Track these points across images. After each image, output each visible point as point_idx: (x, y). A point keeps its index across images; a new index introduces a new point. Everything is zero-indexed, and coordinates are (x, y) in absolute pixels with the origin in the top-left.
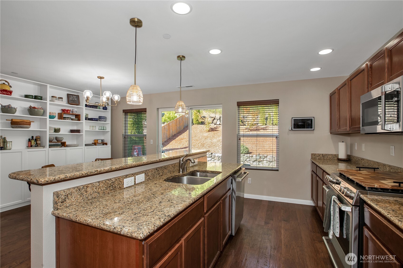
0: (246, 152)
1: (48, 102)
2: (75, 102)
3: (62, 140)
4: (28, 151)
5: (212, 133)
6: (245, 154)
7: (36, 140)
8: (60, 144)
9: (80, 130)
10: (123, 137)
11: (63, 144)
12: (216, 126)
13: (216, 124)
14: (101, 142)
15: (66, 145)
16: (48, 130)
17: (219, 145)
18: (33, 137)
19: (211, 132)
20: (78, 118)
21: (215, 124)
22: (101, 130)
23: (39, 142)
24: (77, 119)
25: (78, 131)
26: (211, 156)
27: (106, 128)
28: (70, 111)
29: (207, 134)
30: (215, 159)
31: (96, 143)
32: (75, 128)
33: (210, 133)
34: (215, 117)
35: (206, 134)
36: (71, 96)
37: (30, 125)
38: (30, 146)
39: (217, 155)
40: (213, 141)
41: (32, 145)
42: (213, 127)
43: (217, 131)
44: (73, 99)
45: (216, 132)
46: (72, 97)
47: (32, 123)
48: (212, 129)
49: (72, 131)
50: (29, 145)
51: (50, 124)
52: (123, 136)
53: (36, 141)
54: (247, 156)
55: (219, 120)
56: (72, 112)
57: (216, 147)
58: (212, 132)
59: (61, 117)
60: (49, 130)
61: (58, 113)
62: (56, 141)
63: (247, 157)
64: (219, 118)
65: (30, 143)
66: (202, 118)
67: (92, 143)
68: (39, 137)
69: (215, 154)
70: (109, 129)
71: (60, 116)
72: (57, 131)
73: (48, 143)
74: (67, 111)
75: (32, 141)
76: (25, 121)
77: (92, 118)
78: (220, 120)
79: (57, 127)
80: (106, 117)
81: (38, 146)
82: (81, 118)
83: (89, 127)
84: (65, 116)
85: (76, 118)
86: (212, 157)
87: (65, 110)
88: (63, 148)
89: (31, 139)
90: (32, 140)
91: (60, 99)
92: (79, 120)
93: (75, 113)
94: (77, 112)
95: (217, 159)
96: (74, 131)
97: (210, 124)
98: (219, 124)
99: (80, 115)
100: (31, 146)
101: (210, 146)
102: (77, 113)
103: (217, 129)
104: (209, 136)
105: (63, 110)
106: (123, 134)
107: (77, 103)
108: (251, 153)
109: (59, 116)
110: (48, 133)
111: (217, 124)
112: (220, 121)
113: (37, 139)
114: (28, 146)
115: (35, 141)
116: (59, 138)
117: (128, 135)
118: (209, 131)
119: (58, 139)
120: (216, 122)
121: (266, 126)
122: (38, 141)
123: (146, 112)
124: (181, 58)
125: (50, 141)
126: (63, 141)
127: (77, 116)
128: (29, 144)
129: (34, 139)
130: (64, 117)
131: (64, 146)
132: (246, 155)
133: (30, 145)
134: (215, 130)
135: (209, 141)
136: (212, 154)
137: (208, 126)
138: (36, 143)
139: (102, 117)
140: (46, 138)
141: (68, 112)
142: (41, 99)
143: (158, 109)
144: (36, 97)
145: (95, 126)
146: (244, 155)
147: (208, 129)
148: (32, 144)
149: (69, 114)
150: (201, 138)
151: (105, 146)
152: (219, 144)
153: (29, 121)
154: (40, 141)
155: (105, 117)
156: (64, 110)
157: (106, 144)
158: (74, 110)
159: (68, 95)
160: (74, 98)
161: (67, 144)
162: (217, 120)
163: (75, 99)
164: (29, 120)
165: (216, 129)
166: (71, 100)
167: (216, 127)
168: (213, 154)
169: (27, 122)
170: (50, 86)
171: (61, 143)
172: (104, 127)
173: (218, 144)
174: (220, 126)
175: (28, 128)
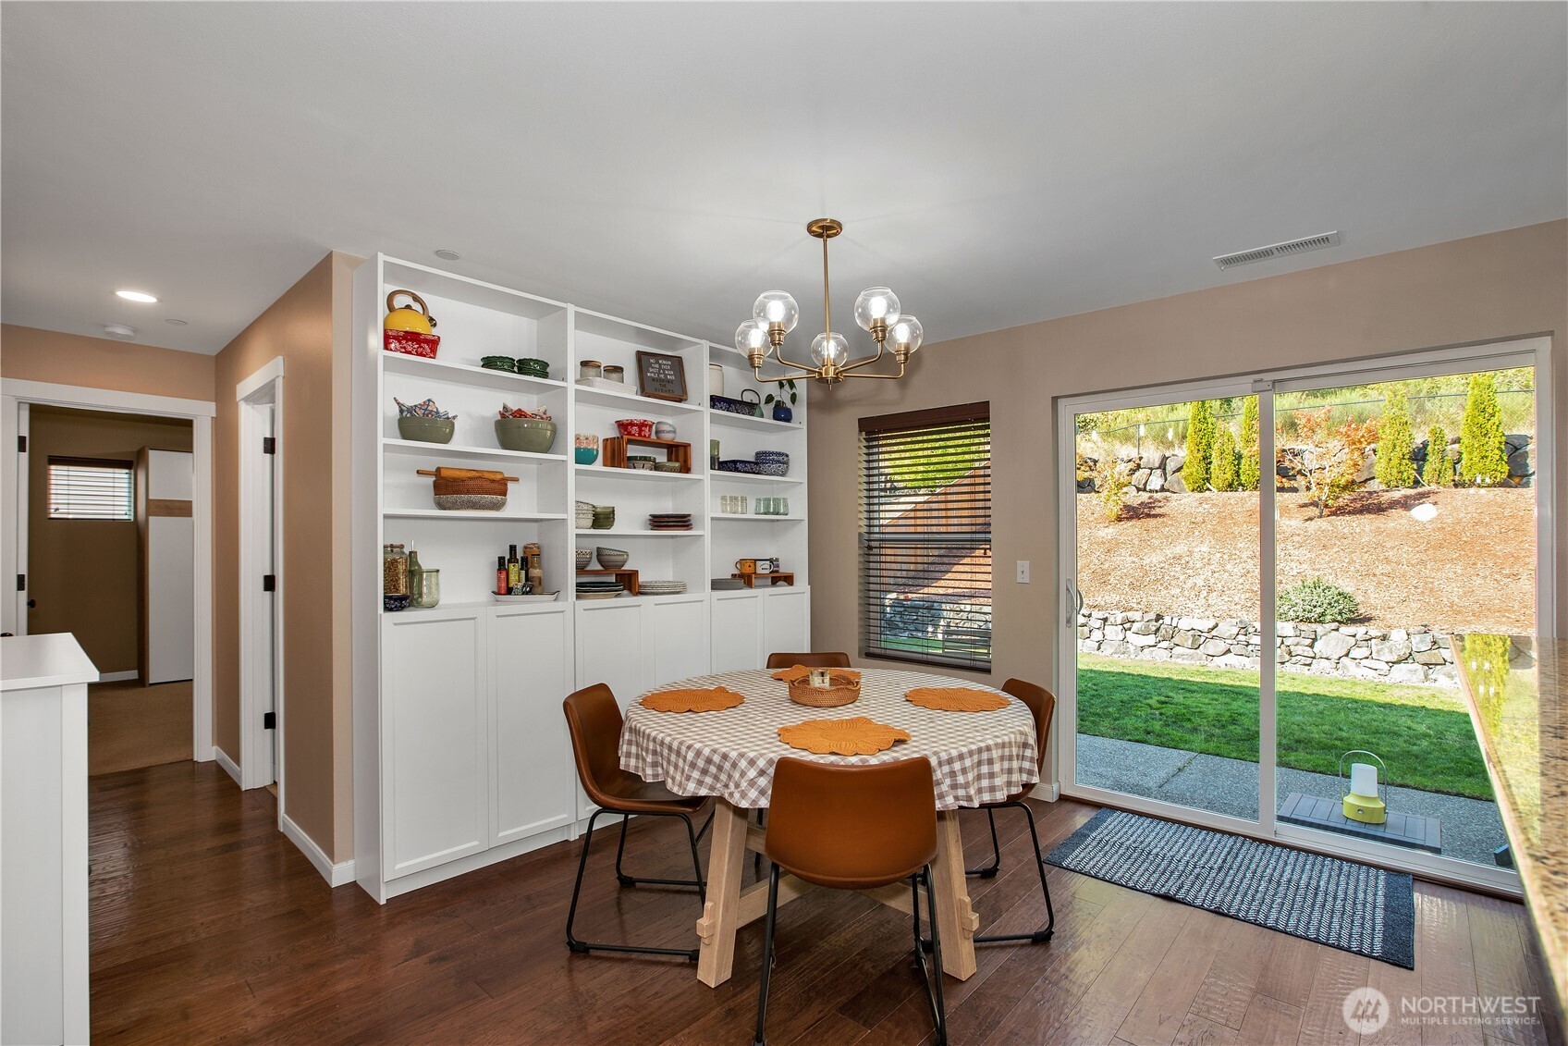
0: (1340, 614)
1: (571, 386)
2: (669, 386)
3: (624, 563)
4: (498, 616)
5: (1133, 528)
6: (1340, 622)
7: (525, 564)
8: (613, 579)
9: (689, 515)
10: (859, 548)
11: (627, 583)
12: (1150, 498)
13: (1145, 490)
14: (768, 572)
15: (640, 586)
16: (571, 516)
17: (1182, 578)
18: (513, 548)
19: (1130, 524)
20: (681, 459)
21: (1139, 490)
22: (765, 514)
23: (535, 572)
24: (677, 465)
25: (682, 521)
26: (1154, 628)
27: (786, 506)
28: (651, 426)
29: (1111, 530)
30: (1176, 640)
31: (749, 577)
32: (667, 507)
33: (1125, 526)
34: (1141, 458)
35: (1110, 532)
36: (652, 361)
37: (504, 493)
38: (503, 592)
39: (1184, 624)
40: (1148, 561)
41: (511, 585)
42: (1135, 503)
43: (1155, 516)
44: (659, 373)
45: (1152, 522)
46: (657, 366)
47: (510, 485)
48: (1127, 508)
49: (658, 522)
50: (499, 588)
51: (577, 489)
52: (860, 541)
53: (526, 566)
54: (1354, 636)
55: (1159, 471)
56: (657, 432)
57: (1167, 588)
58: (1133, 522)
59: (615, 455)
60: (574, 516)
61: (606, 440)
62: (601, 568)
63: (1352, 641)
64: (1161, 464)
65: (503, 576)
66: (1086, 462)
67: (734, 576)
68: (536, 551)
69: (1175, 620)
70: (798, 507)
71: (613, 451)
72: (603, 519)
73: (572, 579)
74: (641, 431)
75: (511, 565)
76: (486, 475)
77: (734, 462)
78: (1164, 469)
79: (602, 502)
80: (787, 456)
81: (535, 590)
82: (694, 463)
83: (721, 502)
84: (632, 451)
85: (669, 460)
86: (1163, 631)
87: (631, 424)
88: (627, 600)
89: (507, 557)
90: (509, 561)
91: (614, 375)
92: (686, 468)
93: (667, 437)
94: (675, 432)
95: (1187, 641)
96: (666, 519)
97: (1125, 489)
98: (1158, 488)
99: (690, 445)
100: (509, 591)
101: (1137, 581)
102: (679, 440)
103: (1154, 508)
104: (1122, 539)
105: (623, 426)
106: (860, 534)
107: (678, 393)
108: (1365, 620)
109: (609, 454)
110: (572, 531)
111: (1148, 488)
112: (1165, 474)
113: (529, 558)
114: (496, 591)
115: (522, 569)
116: (609, 552)
117: (887, 536)
118: (1119, 519)
119: (607, 557)
120: (1143, 482)
121: (1420, 490)
122: (535, 568)
123: (987, 419)
125: (581, 569)
126: (626, 567)
127: (677, 451)
128: (499, 579)
129: (519, 557)
130: (630, 458)
131: (630, 590)
132: (1344, 629)
133: (504, 585)
134: (1149, 516)
135: (1125, 559)
136: (1161, 621)
137: (1116, 498)
138: (527, 578)
139: (773, 453)
140: (565, 554)
141: (642, 434)
142: (545, 375)
143: (1055, 399)
144: (523, 366)
145: (742, 498)
146: (1337, 630)
147: (1116, 510)
148: (510, 581)
149: (647, 440)
150: (1086, 548)
151: (783, 589)
152: (1177, 575)
153: (499, 477)
154: (540, 567)
155: (783, 454)
156: (628, 424)
157: (789, 579)
158: (665, 423)
159: (641, 356)
160: (664, 370)
161: (642, 578)
162: (1151, 469)
163: (666, 375)
164: (502, 473)
165: (1149, 508)
166: (653, 380)
167: (1150, 503)
168: (1167, 620)
169: (493, 481)
170: (576, 312)
171: (617, 575)
172: (779, 499)
173: (1172, 574)
174: (1166, 498)
175: (497, 506)
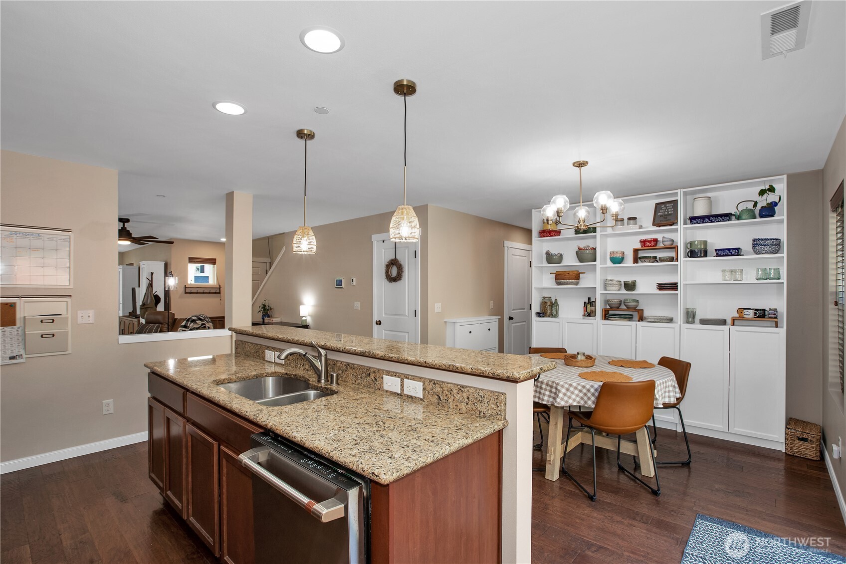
2: (669, 218)
3: (638, 306)
4: (567, 323)
10: (832, 303)
15: (645, 318)
16: (598, 286)
18: (589, 299)
28: (657, 241)
32: (667, 280)
36: (662, 205)
37: (579, 279)
44: (665, 212)
46: (664, 207)
47: (581, 276)
49: (662, 287)
56: (663, 242)
61: (634, 250)
62: (626, 308)
65: (585, 309)
67: (731, 318)
72: (630, 286)
74: (651, 244)
75: (589, 305)
76: (573, 273)
79: (629, 279)
83: (720, 273)
87: (646, 241)
91: (632, 221)
94: (672, 241)
96: (667, 286)
105: (643, 242)
107: (673, 221)
109: (635, 256)
110: (599, 292)
116: (632, 302)
124: (404, 89)
129: (591, 302)
130: (641, 258)
131: (640, 319)
141: (646, 245)
142: (594, 232)
148: (589, 312)
158: (666, 237)
159: (657, 205)
160: (668, 209)
163: (668, 212)
164: (579, 271)
166: (661, 216)
169: (576, 274)
175: (577, 284)
